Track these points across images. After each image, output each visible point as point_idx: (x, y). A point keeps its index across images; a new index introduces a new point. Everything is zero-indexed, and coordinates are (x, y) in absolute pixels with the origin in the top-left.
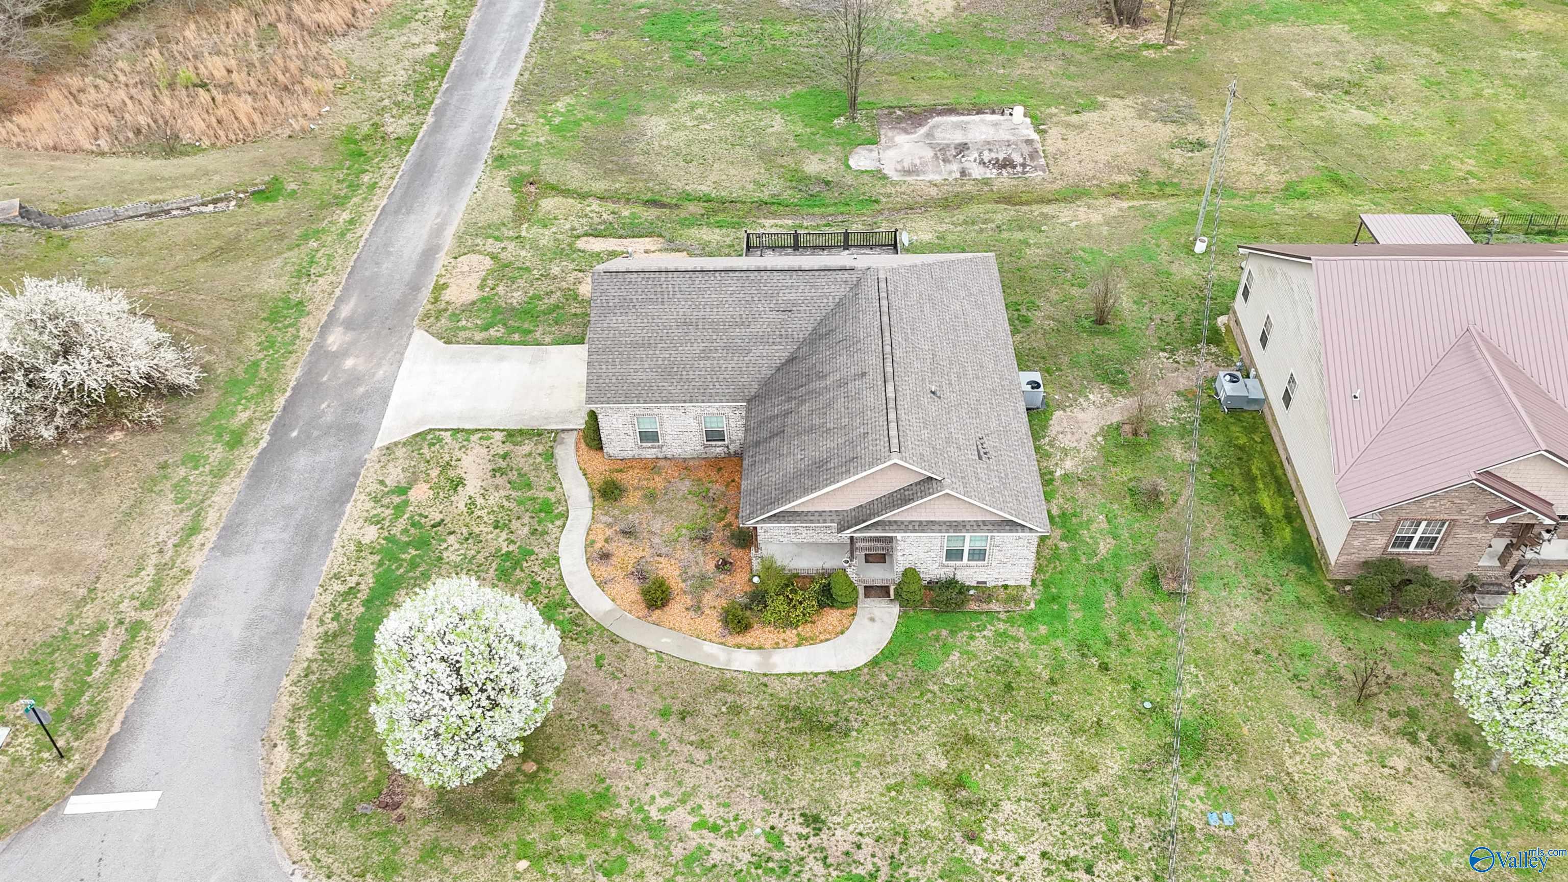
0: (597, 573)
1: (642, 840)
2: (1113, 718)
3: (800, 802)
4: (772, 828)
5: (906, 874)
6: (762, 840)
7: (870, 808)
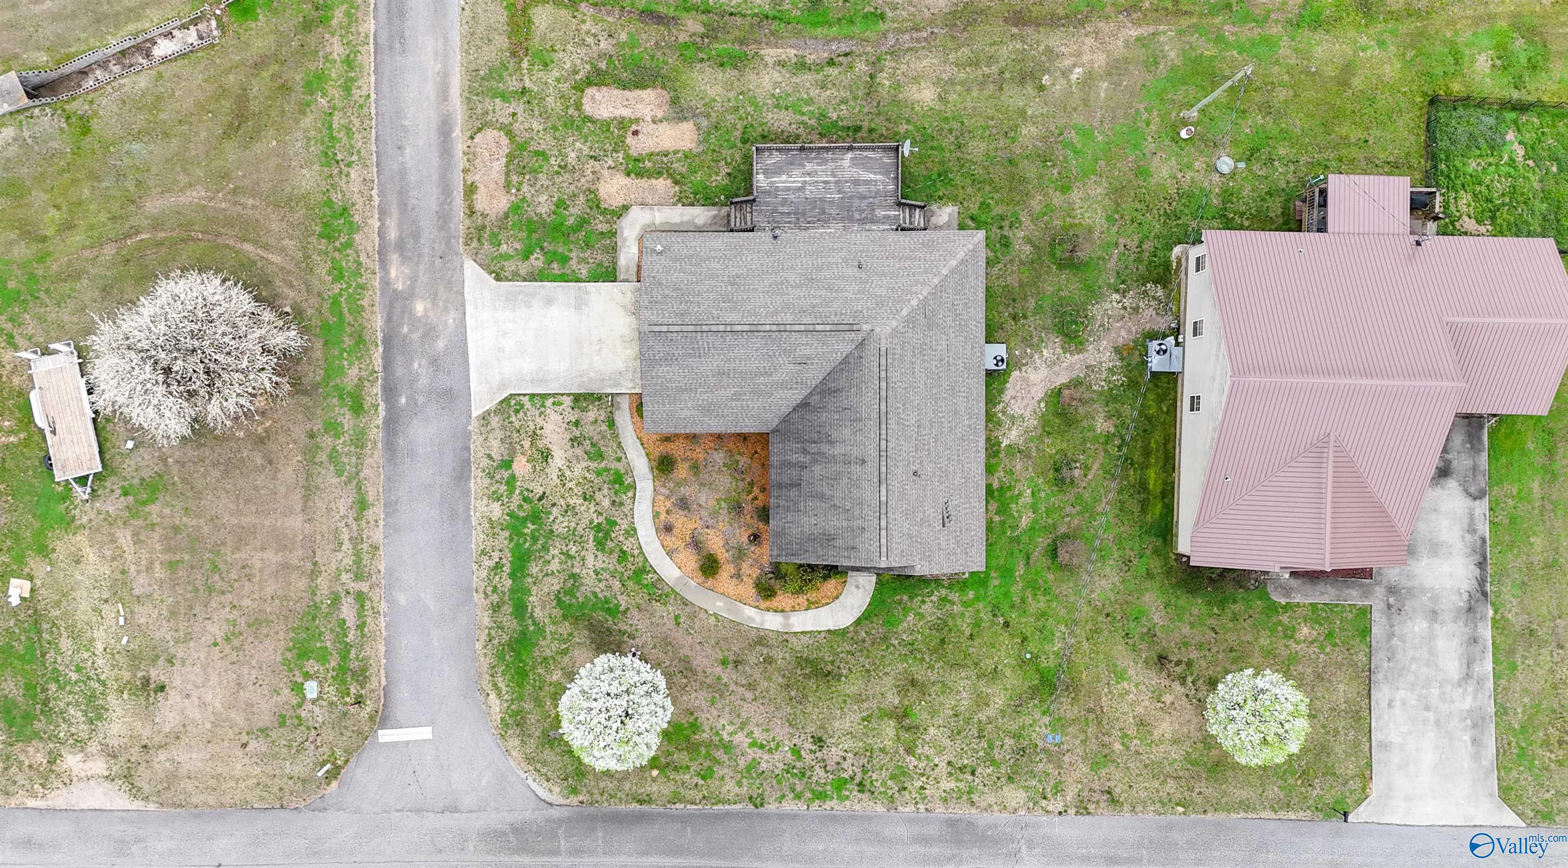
0: (665, 543)
1: (719, 754)
2: (1005, 665)
3: (811, 729)
4: (795, 745)
5: (871, 777)
6: (789, 755)
7: (851, 733)
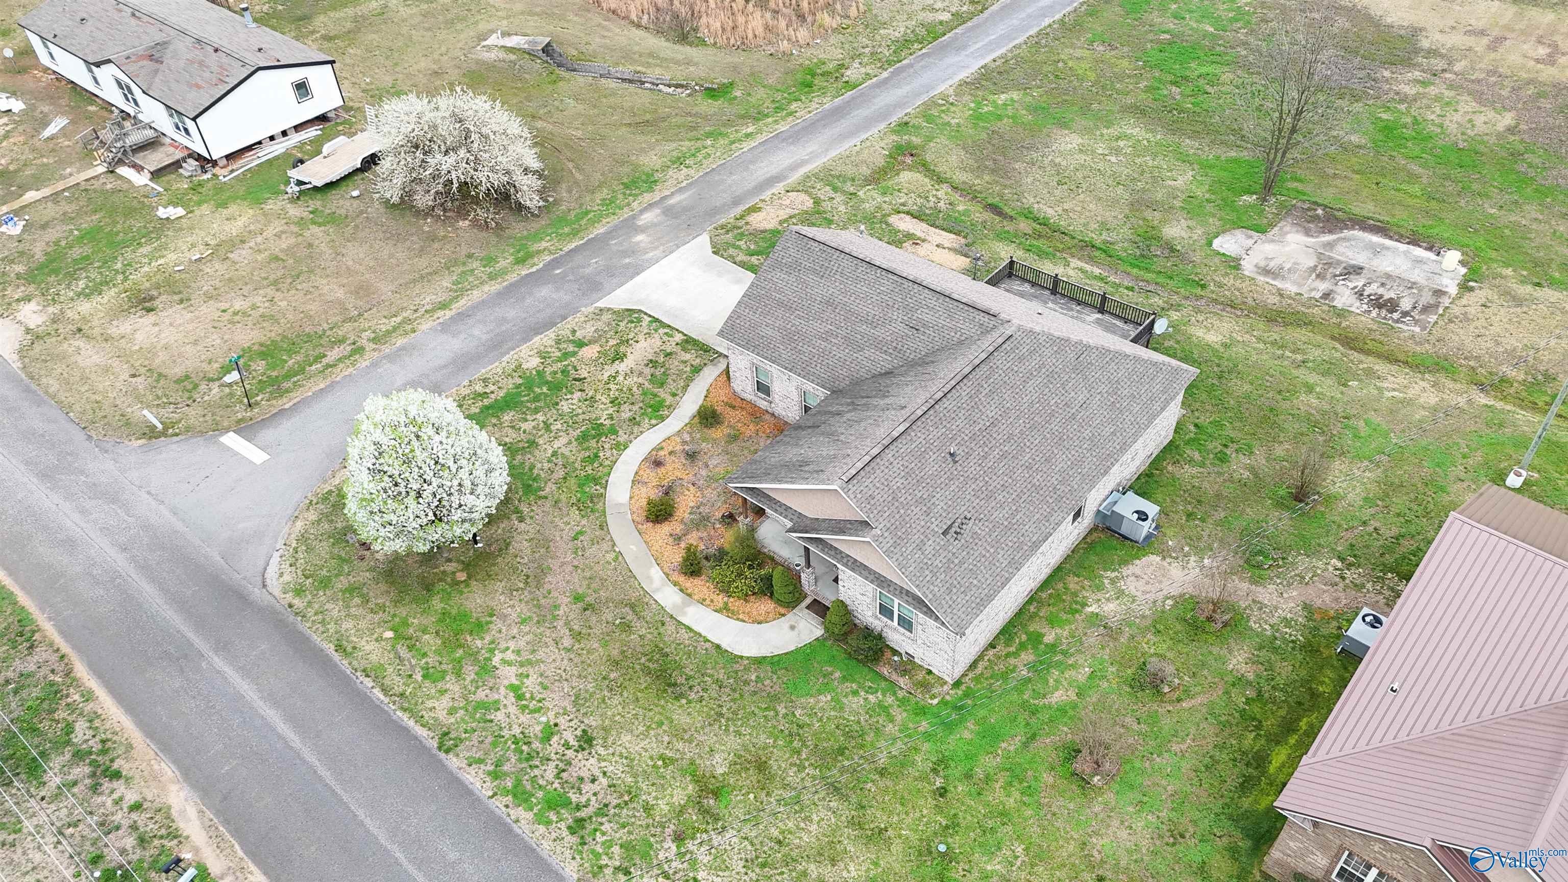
0: (641, 473)
1: (470, 671)
2: (900, 836)
3: (592, 721)
4: (556, 725)
5: (602, 824)
6: (538, 728)
7: (632, 760)
